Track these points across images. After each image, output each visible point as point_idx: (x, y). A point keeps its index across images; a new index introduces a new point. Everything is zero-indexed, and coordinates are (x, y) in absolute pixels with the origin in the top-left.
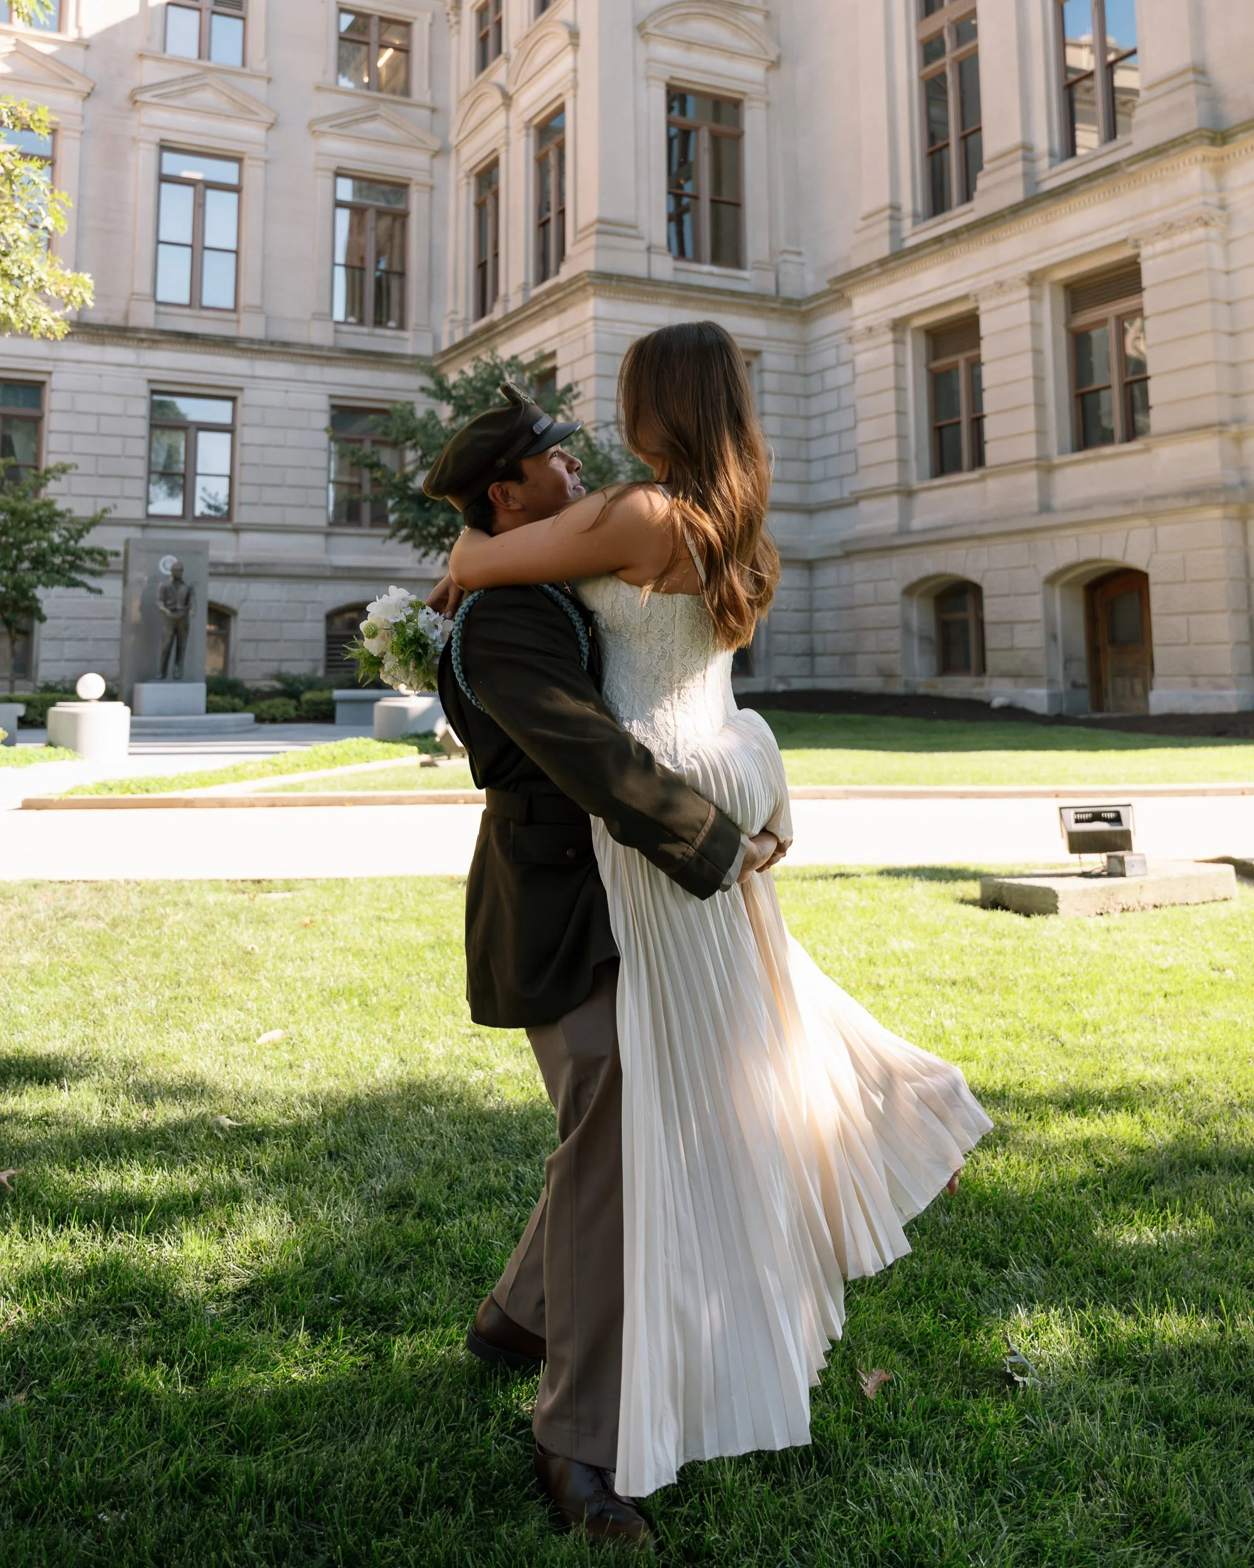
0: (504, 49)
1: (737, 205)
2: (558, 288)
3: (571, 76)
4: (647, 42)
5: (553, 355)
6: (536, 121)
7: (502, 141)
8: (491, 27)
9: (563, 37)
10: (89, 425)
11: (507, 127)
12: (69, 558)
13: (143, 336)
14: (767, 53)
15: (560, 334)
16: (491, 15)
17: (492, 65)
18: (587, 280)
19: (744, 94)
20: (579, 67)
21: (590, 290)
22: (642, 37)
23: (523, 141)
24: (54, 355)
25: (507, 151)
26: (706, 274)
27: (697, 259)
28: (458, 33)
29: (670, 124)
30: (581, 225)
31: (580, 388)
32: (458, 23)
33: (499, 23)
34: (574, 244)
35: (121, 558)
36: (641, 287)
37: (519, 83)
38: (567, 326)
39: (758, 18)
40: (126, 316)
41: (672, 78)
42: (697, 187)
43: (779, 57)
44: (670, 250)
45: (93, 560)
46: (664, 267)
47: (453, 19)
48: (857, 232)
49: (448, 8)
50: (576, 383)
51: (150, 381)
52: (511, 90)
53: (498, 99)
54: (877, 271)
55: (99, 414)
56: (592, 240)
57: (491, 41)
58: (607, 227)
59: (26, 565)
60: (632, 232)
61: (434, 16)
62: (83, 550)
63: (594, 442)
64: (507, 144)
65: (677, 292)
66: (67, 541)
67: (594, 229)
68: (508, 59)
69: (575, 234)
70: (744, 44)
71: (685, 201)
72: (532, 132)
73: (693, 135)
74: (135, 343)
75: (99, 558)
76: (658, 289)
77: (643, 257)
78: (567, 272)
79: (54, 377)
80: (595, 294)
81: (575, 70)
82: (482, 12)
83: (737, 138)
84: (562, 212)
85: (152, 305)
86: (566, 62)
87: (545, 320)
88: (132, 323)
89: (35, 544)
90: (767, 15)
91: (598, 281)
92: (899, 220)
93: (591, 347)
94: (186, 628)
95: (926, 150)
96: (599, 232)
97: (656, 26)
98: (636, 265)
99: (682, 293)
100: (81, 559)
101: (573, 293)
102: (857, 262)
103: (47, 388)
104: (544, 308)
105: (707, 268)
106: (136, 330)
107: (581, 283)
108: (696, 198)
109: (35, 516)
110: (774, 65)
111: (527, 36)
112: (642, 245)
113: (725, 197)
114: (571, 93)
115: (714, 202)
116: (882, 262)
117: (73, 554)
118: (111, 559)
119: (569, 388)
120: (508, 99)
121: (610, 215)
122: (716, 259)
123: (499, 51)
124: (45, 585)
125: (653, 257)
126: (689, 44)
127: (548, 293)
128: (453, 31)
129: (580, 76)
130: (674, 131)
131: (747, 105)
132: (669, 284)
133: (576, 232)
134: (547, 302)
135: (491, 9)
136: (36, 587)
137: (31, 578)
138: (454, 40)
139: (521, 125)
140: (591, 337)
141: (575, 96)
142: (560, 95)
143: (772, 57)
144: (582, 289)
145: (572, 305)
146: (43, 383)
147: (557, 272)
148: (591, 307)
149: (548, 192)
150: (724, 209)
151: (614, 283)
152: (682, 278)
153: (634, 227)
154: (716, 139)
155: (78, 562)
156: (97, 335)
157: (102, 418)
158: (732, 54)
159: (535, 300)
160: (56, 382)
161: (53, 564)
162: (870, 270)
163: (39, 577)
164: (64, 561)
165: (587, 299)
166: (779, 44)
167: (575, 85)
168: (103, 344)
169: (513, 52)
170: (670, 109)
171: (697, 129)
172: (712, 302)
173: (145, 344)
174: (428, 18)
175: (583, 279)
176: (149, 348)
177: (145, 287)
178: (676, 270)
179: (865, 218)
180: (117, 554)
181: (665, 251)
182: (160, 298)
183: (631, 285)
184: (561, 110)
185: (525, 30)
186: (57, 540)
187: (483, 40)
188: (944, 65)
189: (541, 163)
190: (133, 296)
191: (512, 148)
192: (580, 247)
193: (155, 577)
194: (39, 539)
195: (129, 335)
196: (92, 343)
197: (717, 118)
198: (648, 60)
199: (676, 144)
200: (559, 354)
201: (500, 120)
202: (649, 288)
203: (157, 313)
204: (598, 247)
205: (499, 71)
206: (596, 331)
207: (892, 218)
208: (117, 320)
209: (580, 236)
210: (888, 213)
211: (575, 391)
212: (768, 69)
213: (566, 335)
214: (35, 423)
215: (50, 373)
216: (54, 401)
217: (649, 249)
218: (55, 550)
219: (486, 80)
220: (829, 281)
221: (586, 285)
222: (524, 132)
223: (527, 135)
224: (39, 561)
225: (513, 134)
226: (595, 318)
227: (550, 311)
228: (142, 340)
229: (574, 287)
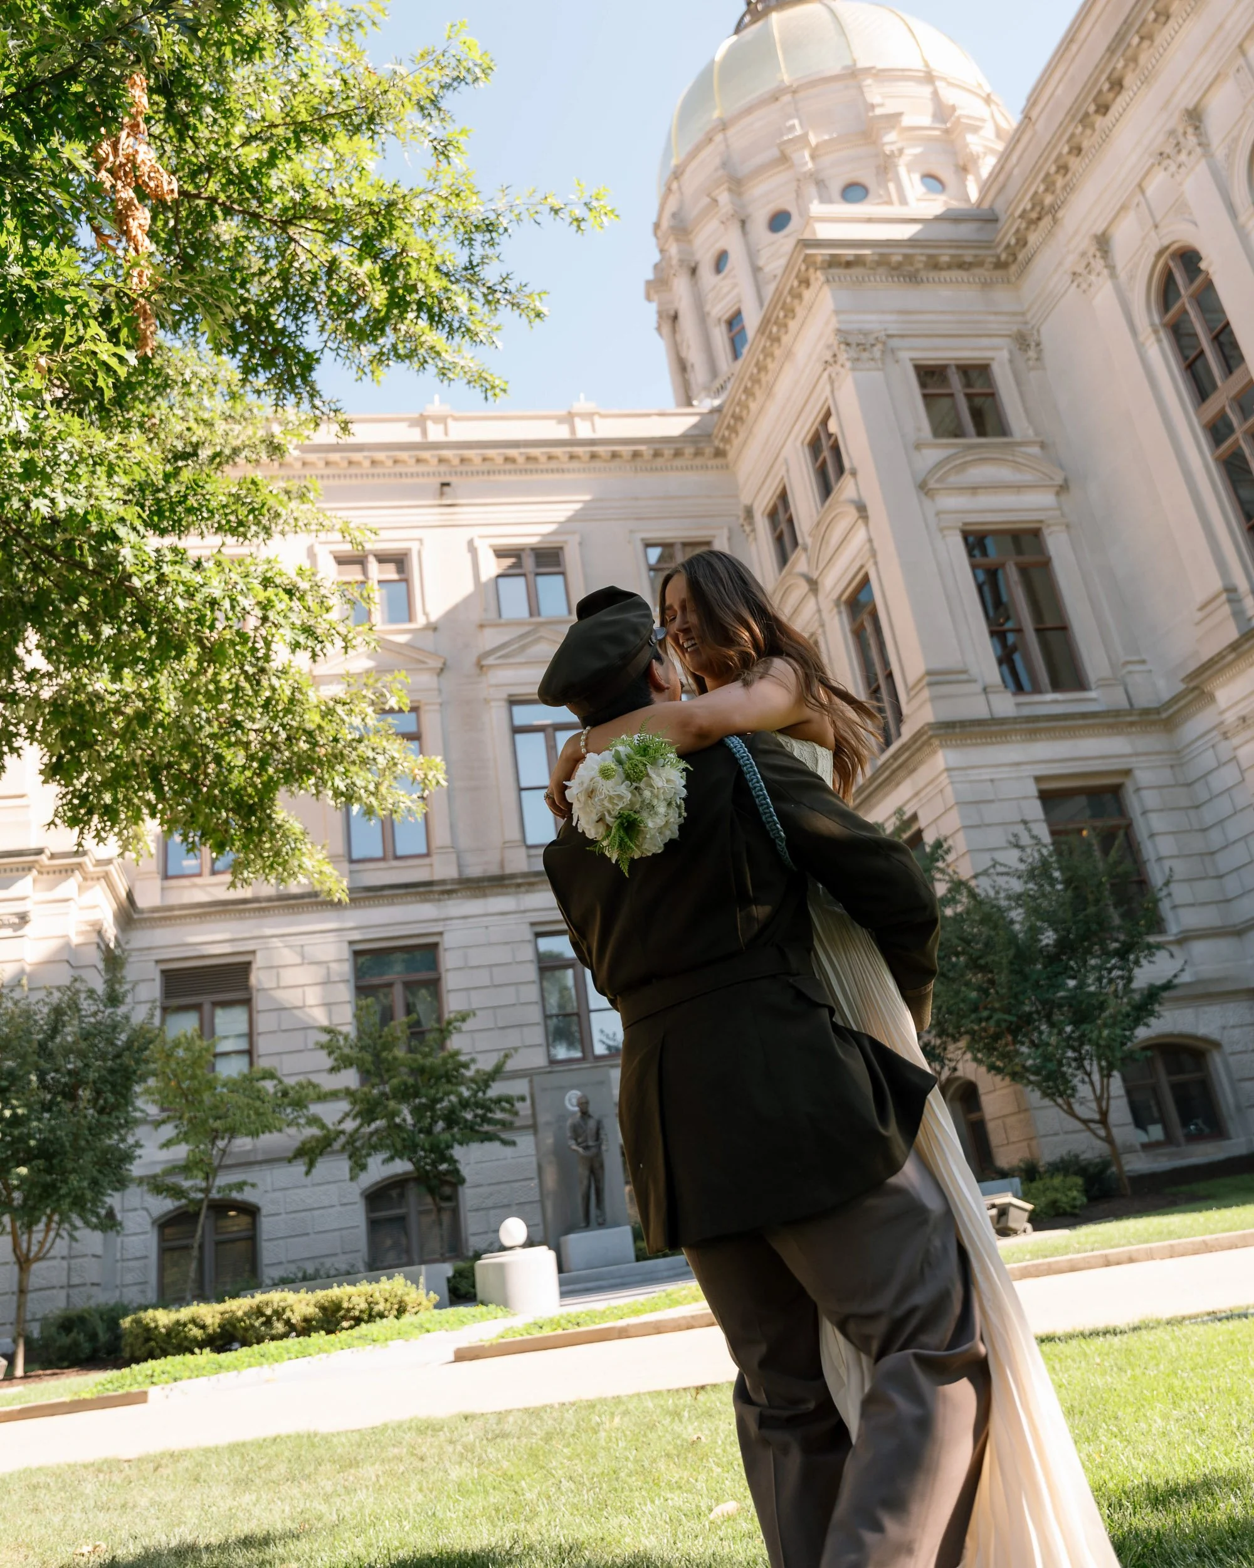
0: (800, 540)
1: (1064, 628)
2: (904, 748)
3: (867, 546)
4: (932, 498)
5: (914, 817)
6: (844, 597)
7: (817, 624)
8: (784, 526)
9: (853, 513)
10: (483, 978)
11: (819, 611)
12: (480, 1112)
13: (519, 881)
14: (1052, 479)
15: (917, 794)
16: (782, 517)
17: (792, 558)
18: (930, 733)
19: (1041, 522)
20: (873, 536)
21: (936, 742)
22: (926, 494)
23: (837, 618)
24: (442, 916)
25: (824, 632)
26: (1051, 702)
27: (1037, 690)
28: (755, 539)
29: (974, 567)
30: (911, 680)
31: (950, 842)
32: (753, 530)
33: (790, 521)
34: (909, 702)
35: (528, 1102)
36: (986, 728)
37: (821, 567)
38: (921, 784)
39: (1035, 450)
40: (502, 865)
41: (965, 524)
42: (1019, 621)
43: (1066, 480)
44: (1006, 687)
45: (503, 1110)
46: (1005, 704)
47: (748, 528)
48: (1198, 624)
49: (741, 521)
50: (946, 840)
51: (533, 924)
52: (815, 575)
53: (804, 587)
54: (1231, 657)
55: (490, 966)
56: (926, 693)
57: (787, 539)
58: (936, 678)
59: (441, 1124)
60: (963, 677)
61: (730, 530)
62: (491, 1100)
63: (977, 890)
64: (822, 625)
65: (1024, 726)
66: (475, 1094)
67: (924, 682)
68: (805, 549)
69: (908, 693)
70: (1027, 477)
71: (1011, 638)
72: (843, 608)
73: (1000, 573)
74: (513, 890)
75: (507, 1106)
76: (1005, 727)
77: (982, 698)
78: (908, 731)
79: (446, 937)
80: (941, 746)
81: (870, 540)
82: (773, 515)
83: (1046, 564)
84: (890, 676)
85: (523, 850)
86: (860, 535)
87: (898, 784)
88: (508, 870)
89: (445, 1104)
90: (1043, 445)
91: (942, 731)
92: (1239, 601)
93: (951, 801)
94: (602, 1166)
95: (1245, 526)
96: (930, 684)
97: (938, 481)
98: (975, 707)
99: (1031, 725)
100: (490, 1110)
101: (919, 749)
102: (1208, 652)
103: (441, 948)
104: (894, 772)
105: (1050, 697)
106: (513, 876)
107: (925, 737)
108: (1019, 631)
109: (442, 1071)
110: (1063, 488)
111: (818, 524)
112: (977, 688)
113: (1049, 625)
114: (871, 562)
115: (1039, 631)
116: (1234, 647)
117: (483, 1107)
118: (519, 1105)
119: (938, 844)
120: (813, 585)
121: (937, 665)
122: (1056, 686)
123: (795, 544)
124: (461, 1144)
125: (992, 697)
126: (974, 489)
127: (895, 757)
128: (751, 538)
129: (876, 544)
130: (982, 577)
131: (1046, 532)
132: (1015, 720)
133: (908, 690)
134: (895, 765)
135: (781, 510)
136: (452, 1147)
137: (446, 1136)
138: (753, 548)
139: (832, 605)
140: (949, 790)
141: (876, 563)
142: (862, 567)
143: (1059, 480)
144: (927, 743)
145: (921, 762)
146: (435, 945)
147: (899, 735)
148: (941, 759)
149: (873, 665)
150: (1050, 635)
151: (958, 730)
152: (1026, 711)
153: (964, 672)
154: (1024, 571)
155: (490, 1115)
156: (479, 888)
157: (495, 970)
158: (1019, 488)
159: (885, 766)
160: (448, 941)
161: (466, 1121)
162: (1224, 657)
163: (453, 1136)
164: (476, 1116)
165: (935, 752)
166: (1062, 467)
167: (873, 553)
168: (485, 896)
169: (809, 541)
170: (971, 554)
171: (1003, 565)
172: (1064, 729)
173: (523, 889)
174: (725, 532)
175: (925, 733)
176: (527, 892)
177: (514, 834)
178: (1018, 705)
179: (1201, 609)
180: (522, 1099)
181: (1002, 688)
182: (530, 842)
183: (977, 729)
184: (865, 581)
185: (816, 519)
186: (466, 1093)
187: (779, 539)
188: (1237, 440)
189: (858, 634)
190: (506, 845)
191: (828, 628)
192: (916, 703)
193: (562, 1116)
194: (448, 1094)
195: (507, 882)
196: (476, 897)
197: (1019, 551)
198: (938, 514)
199: (986, 589)
200: (920, 815)
201: (810, 605)
202: (994, 728)
203: (529, 856)
204: (933, 699)
205: (800, 562)
206: (952, 783)
207: (1230, 601)
208: (494, 870)
209: (913, 693)
210: (1224, 596)
211: (945, 846)
212: (1058, 494)
213: (922, 794)
214: (434, 985)
215: (441, 934)
216: (449, 960)
217: (985, 690)
218: (465, 1104)
219: (790, 573)
220: (1183, 680)
221: (931, 737)
222: (835, 610)
223: (840, 613)
224: (451, 1119)
225: (826, 615)
226: (948, 770)
227: (901, 773)
228: (519, 885)
229: (919, 743)
